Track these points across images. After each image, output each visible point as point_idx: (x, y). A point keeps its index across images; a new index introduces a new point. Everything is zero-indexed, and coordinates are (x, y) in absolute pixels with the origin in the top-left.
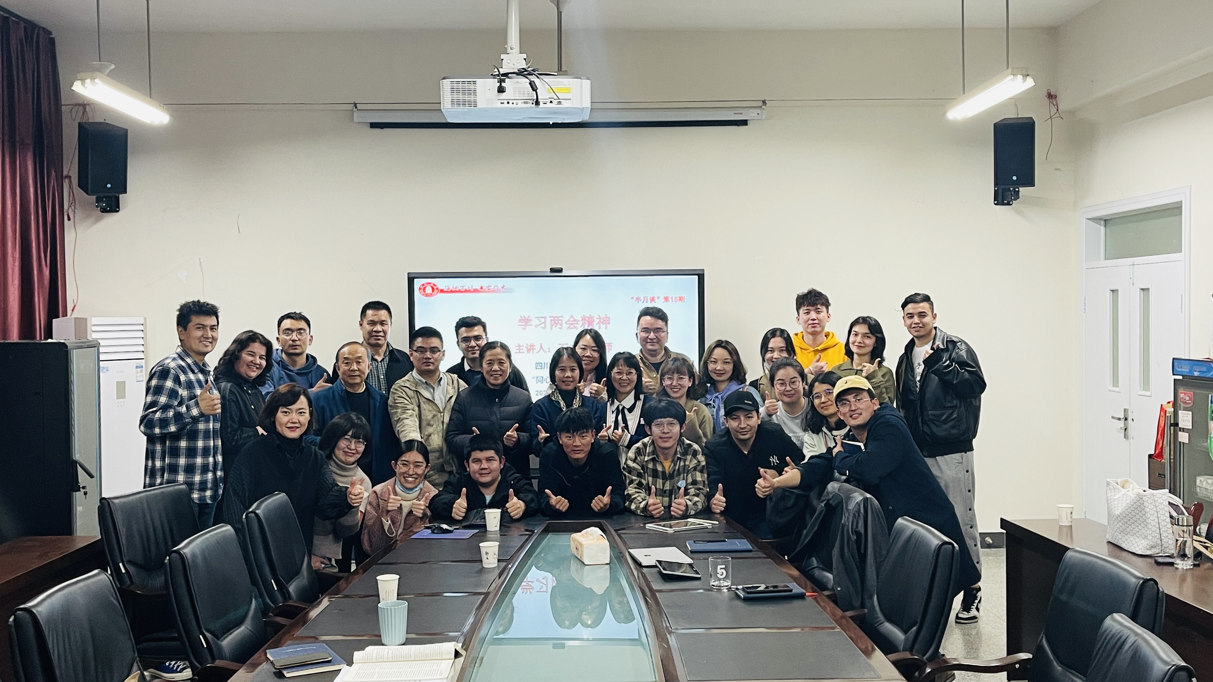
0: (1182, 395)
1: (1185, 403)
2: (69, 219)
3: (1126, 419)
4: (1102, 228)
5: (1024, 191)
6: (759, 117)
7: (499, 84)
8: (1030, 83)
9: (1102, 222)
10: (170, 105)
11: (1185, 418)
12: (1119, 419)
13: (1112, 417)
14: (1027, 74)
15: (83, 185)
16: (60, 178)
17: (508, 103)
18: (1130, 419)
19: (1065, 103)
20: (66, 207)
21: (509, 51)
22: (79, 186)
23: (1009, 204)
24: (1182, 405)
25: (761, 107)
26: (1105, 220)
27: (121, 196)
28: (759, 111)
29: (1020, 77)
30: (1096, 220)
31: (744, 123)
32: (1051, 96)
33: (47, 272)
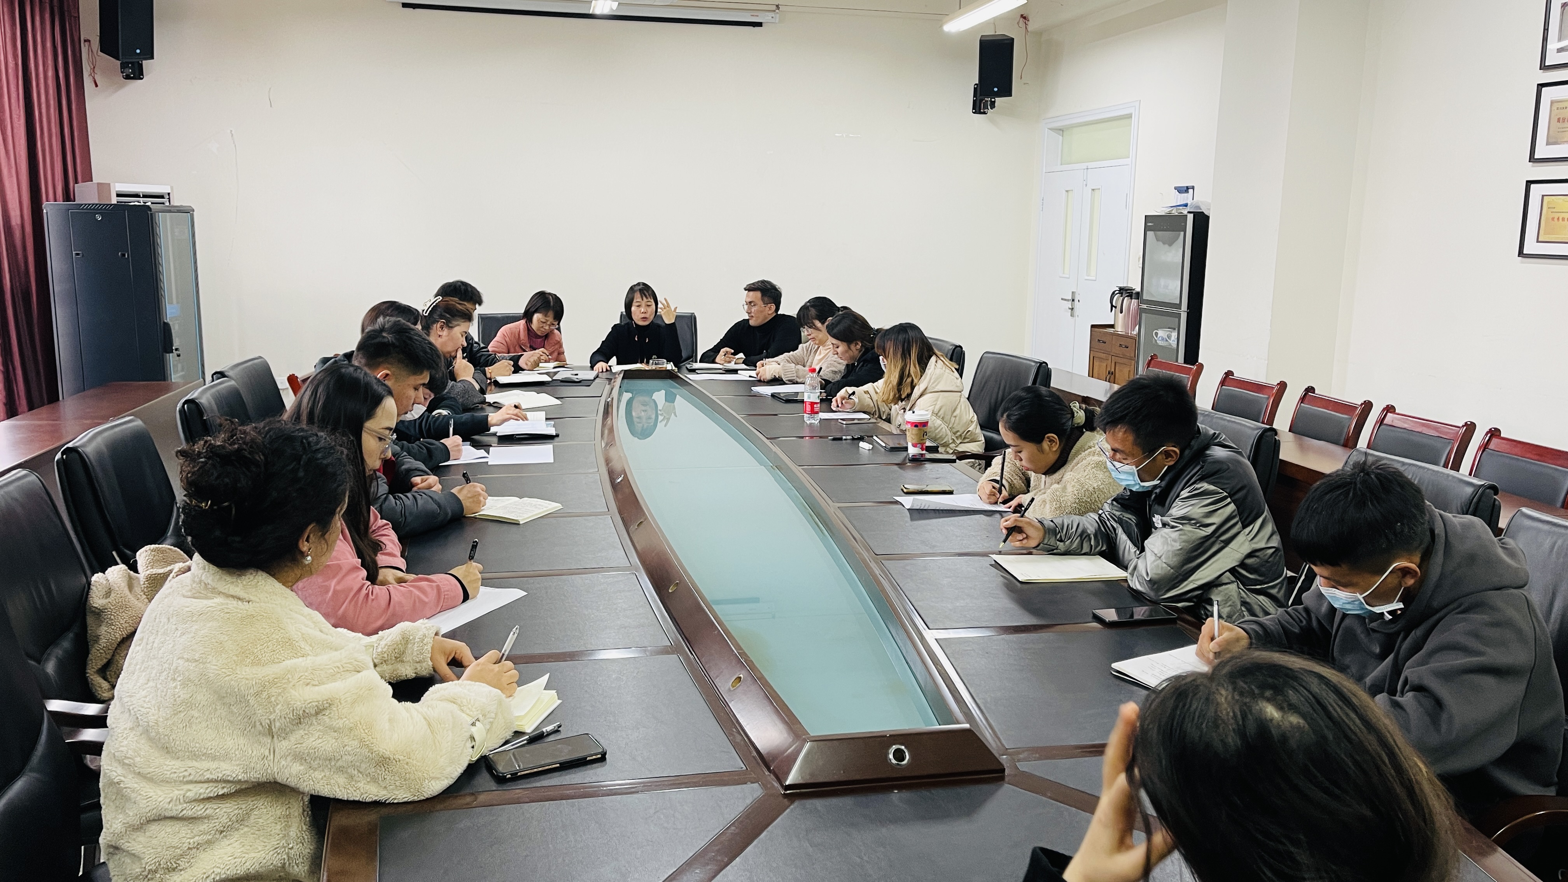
2: (96, 85)
3: (1073, 300)
4: (1060, 137)
5: (1001, 101)
6: (773, 20)
9: (1061, 132)
12: (1068, 300)
13: (1062, 299)
18: (1076, 301)
19: (1034, 24)
22: (101, 50)
23: (985, 113)
25: (775, 11)
26: (1063, 131)
27: (145, 62)
28: (772, 14)
30: (1056, 130)
31: (759, 24)
32: (1024, 18)
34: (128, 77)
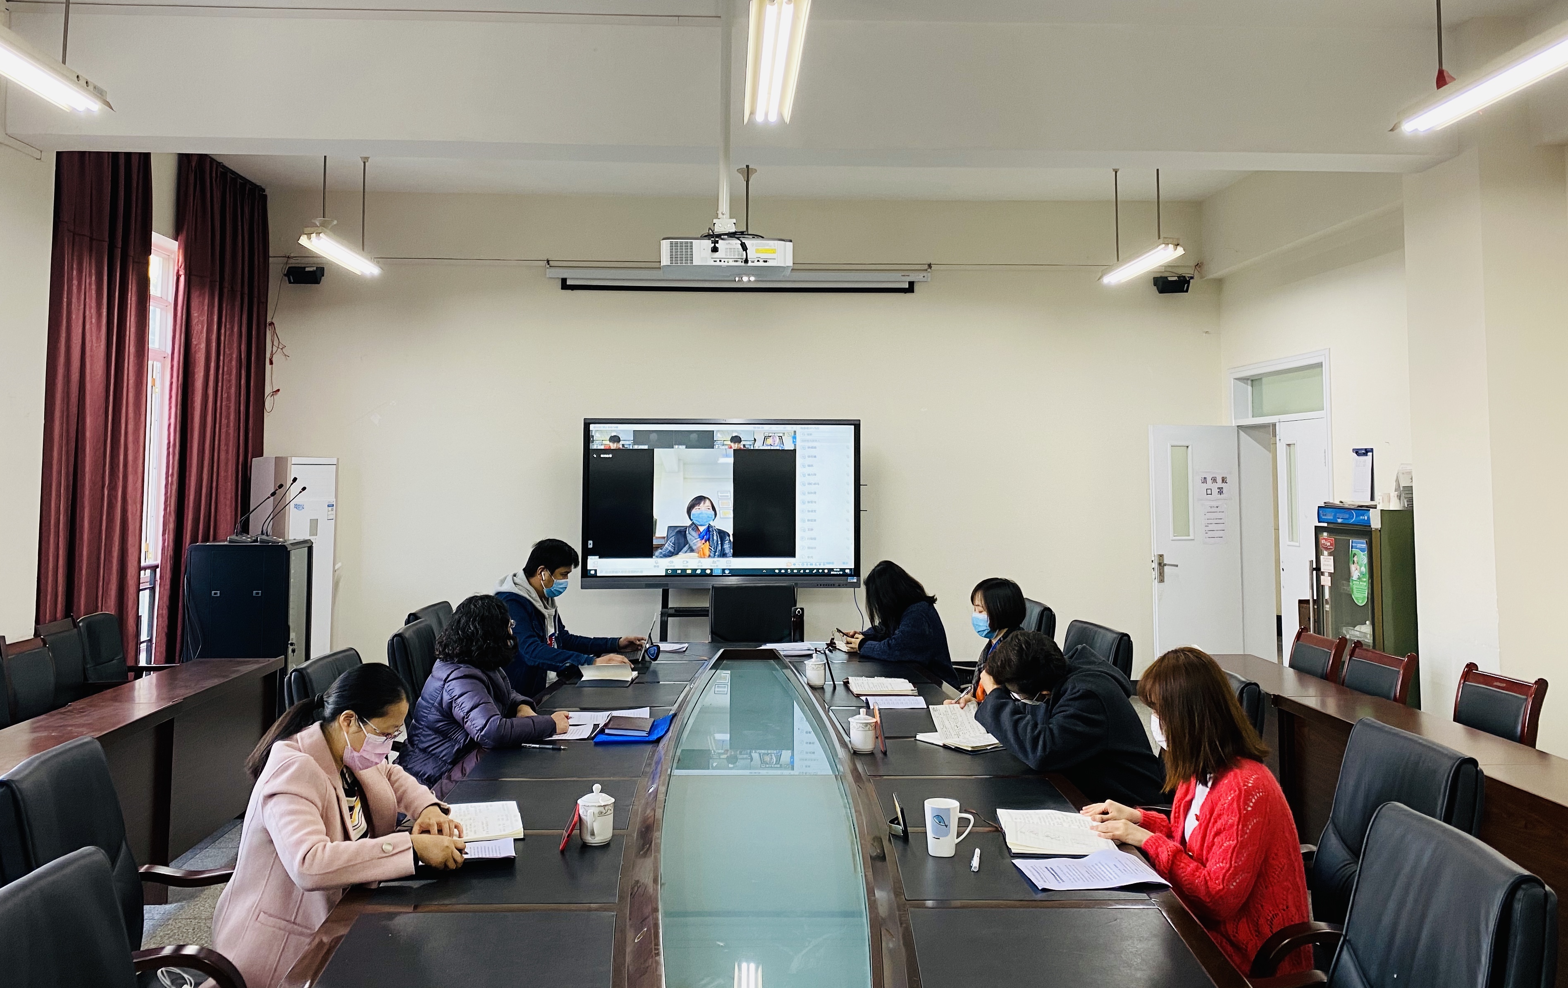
0: (1324, 542)
1: (1327, 548)
4: (1250, 388)
7: (713, 245)
8: (1180, 251)
9: (1249, 382)
10: (379, 259)
11: (1326, 563)
14: (1176, 243)
16: (265, 325)
17: (720, 261)
20: (268, 352)
21: (720, 216)
24: (1325, 550)
25: (927, 270)
26: (1252, 380)
28: (924, 276)
29: (1171, 246)
31: (911, 290)
32: (1198, 265)
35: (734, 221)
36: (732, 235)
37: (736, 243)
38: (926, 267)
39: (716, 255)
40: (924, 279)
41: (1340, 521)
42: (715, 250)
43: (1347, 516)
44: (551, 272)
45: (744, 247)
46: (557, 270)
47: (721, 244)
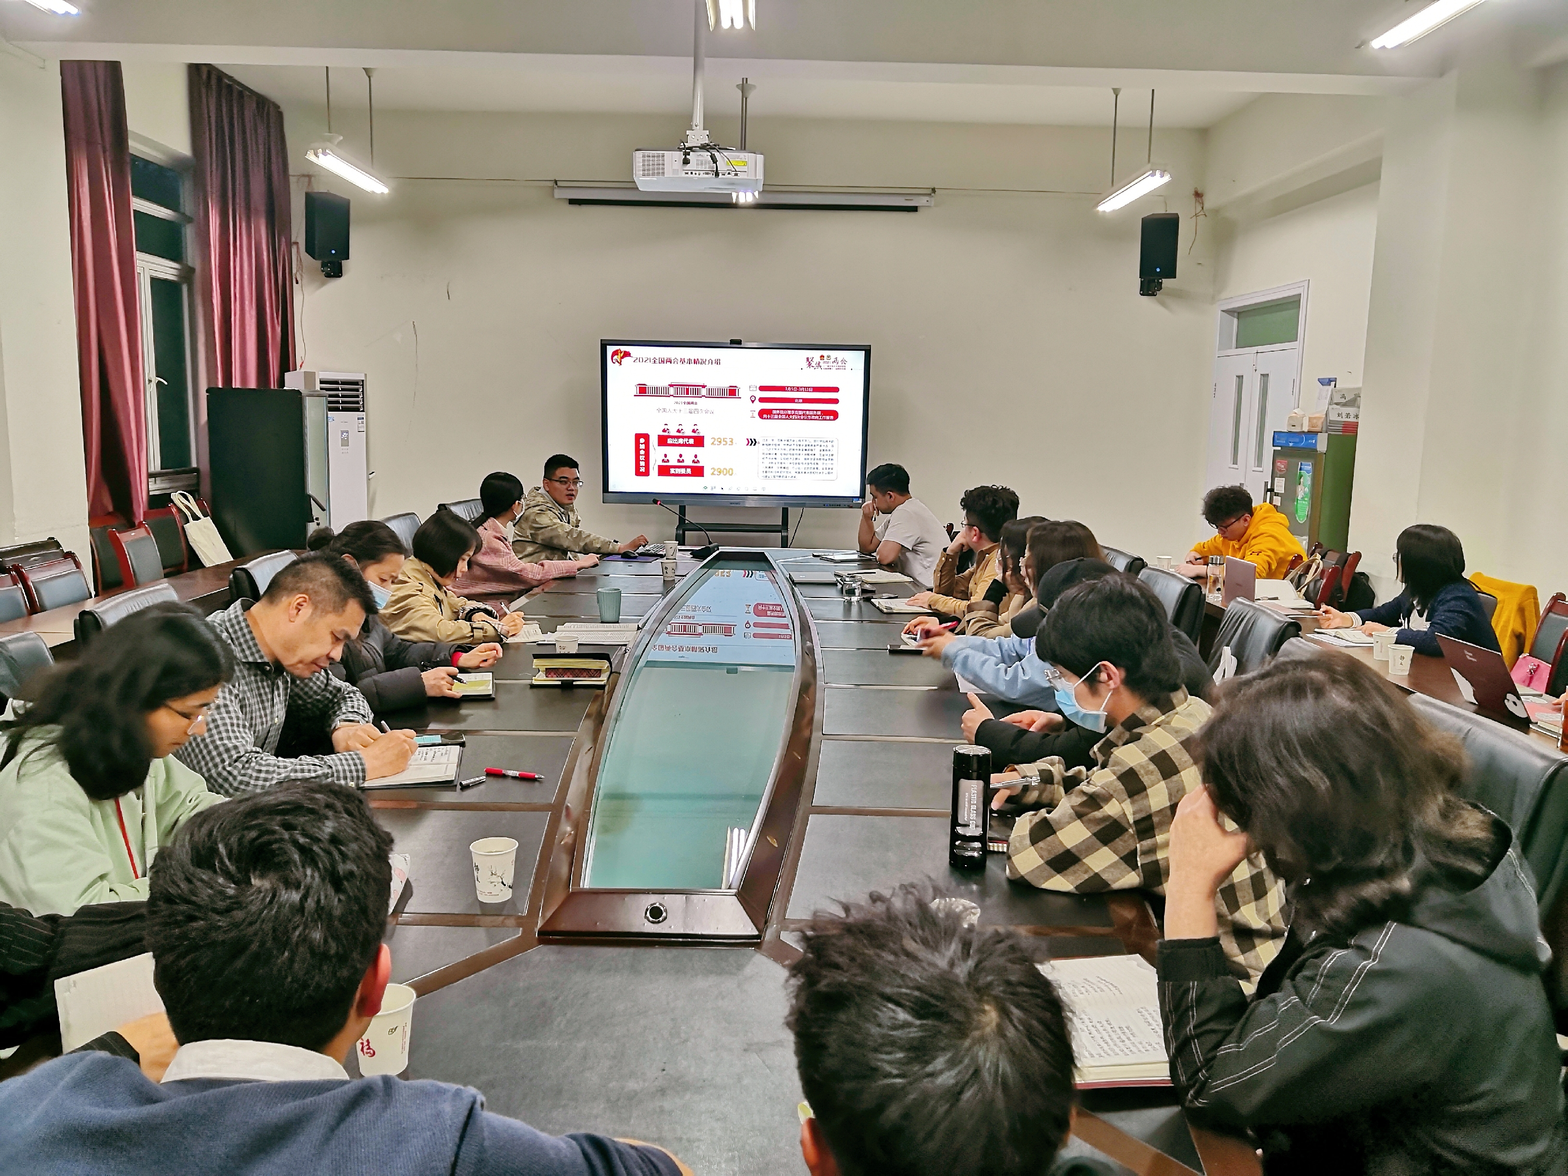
0: (1279, 464)
1: (1280, 471)
2: (297, 283)
4: (1235, 320)
5: (1166, 282)
7: (684, 156)
8: (1167, 178)
9: (1236, 314)
11: (1279, 484)
14: (1164, 171)
15: (310, 250)
16: (289, 244)
17: (692, 173)
19: (1210, 202)
20: (294, 271)
21: (694, 127)
22: (307, 251)
23: (1153, 295)
24: (1279, 473)
25: (930, 194)
26: (1238, 313)
27: (343, 262)
28: (927, 198)
29: (1156, 174)
30: (1230, 312)
31: (914, 209)
32: (1198, 195)
33: (279, 329)
34: (328, 276)
35: (707, 132)
36: (704, 147)
37: (706, 155)
38: (929, 191)
39: (688, 167)
40: (928, 204)
41: (1291, 444)
42: (686, 162)
43: (1297, 440)
44: (558, 194)
45: (715, 161)
46: (563, 190)
47: (692, 157)
